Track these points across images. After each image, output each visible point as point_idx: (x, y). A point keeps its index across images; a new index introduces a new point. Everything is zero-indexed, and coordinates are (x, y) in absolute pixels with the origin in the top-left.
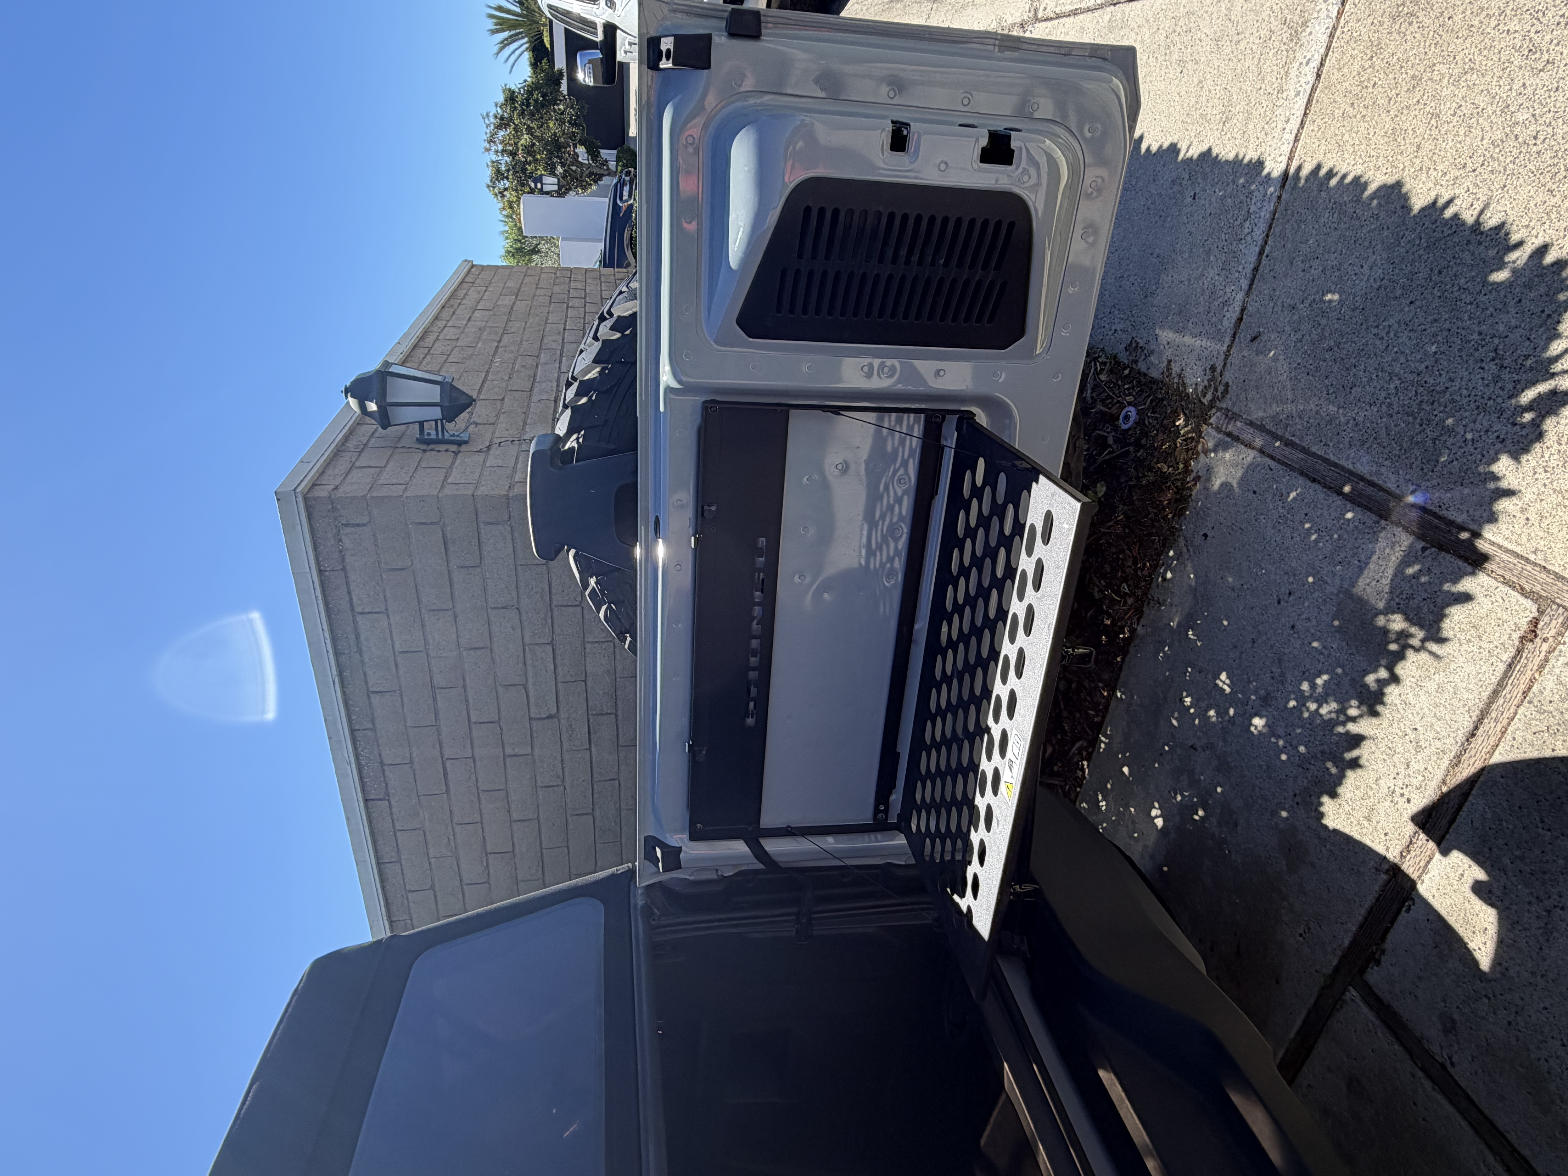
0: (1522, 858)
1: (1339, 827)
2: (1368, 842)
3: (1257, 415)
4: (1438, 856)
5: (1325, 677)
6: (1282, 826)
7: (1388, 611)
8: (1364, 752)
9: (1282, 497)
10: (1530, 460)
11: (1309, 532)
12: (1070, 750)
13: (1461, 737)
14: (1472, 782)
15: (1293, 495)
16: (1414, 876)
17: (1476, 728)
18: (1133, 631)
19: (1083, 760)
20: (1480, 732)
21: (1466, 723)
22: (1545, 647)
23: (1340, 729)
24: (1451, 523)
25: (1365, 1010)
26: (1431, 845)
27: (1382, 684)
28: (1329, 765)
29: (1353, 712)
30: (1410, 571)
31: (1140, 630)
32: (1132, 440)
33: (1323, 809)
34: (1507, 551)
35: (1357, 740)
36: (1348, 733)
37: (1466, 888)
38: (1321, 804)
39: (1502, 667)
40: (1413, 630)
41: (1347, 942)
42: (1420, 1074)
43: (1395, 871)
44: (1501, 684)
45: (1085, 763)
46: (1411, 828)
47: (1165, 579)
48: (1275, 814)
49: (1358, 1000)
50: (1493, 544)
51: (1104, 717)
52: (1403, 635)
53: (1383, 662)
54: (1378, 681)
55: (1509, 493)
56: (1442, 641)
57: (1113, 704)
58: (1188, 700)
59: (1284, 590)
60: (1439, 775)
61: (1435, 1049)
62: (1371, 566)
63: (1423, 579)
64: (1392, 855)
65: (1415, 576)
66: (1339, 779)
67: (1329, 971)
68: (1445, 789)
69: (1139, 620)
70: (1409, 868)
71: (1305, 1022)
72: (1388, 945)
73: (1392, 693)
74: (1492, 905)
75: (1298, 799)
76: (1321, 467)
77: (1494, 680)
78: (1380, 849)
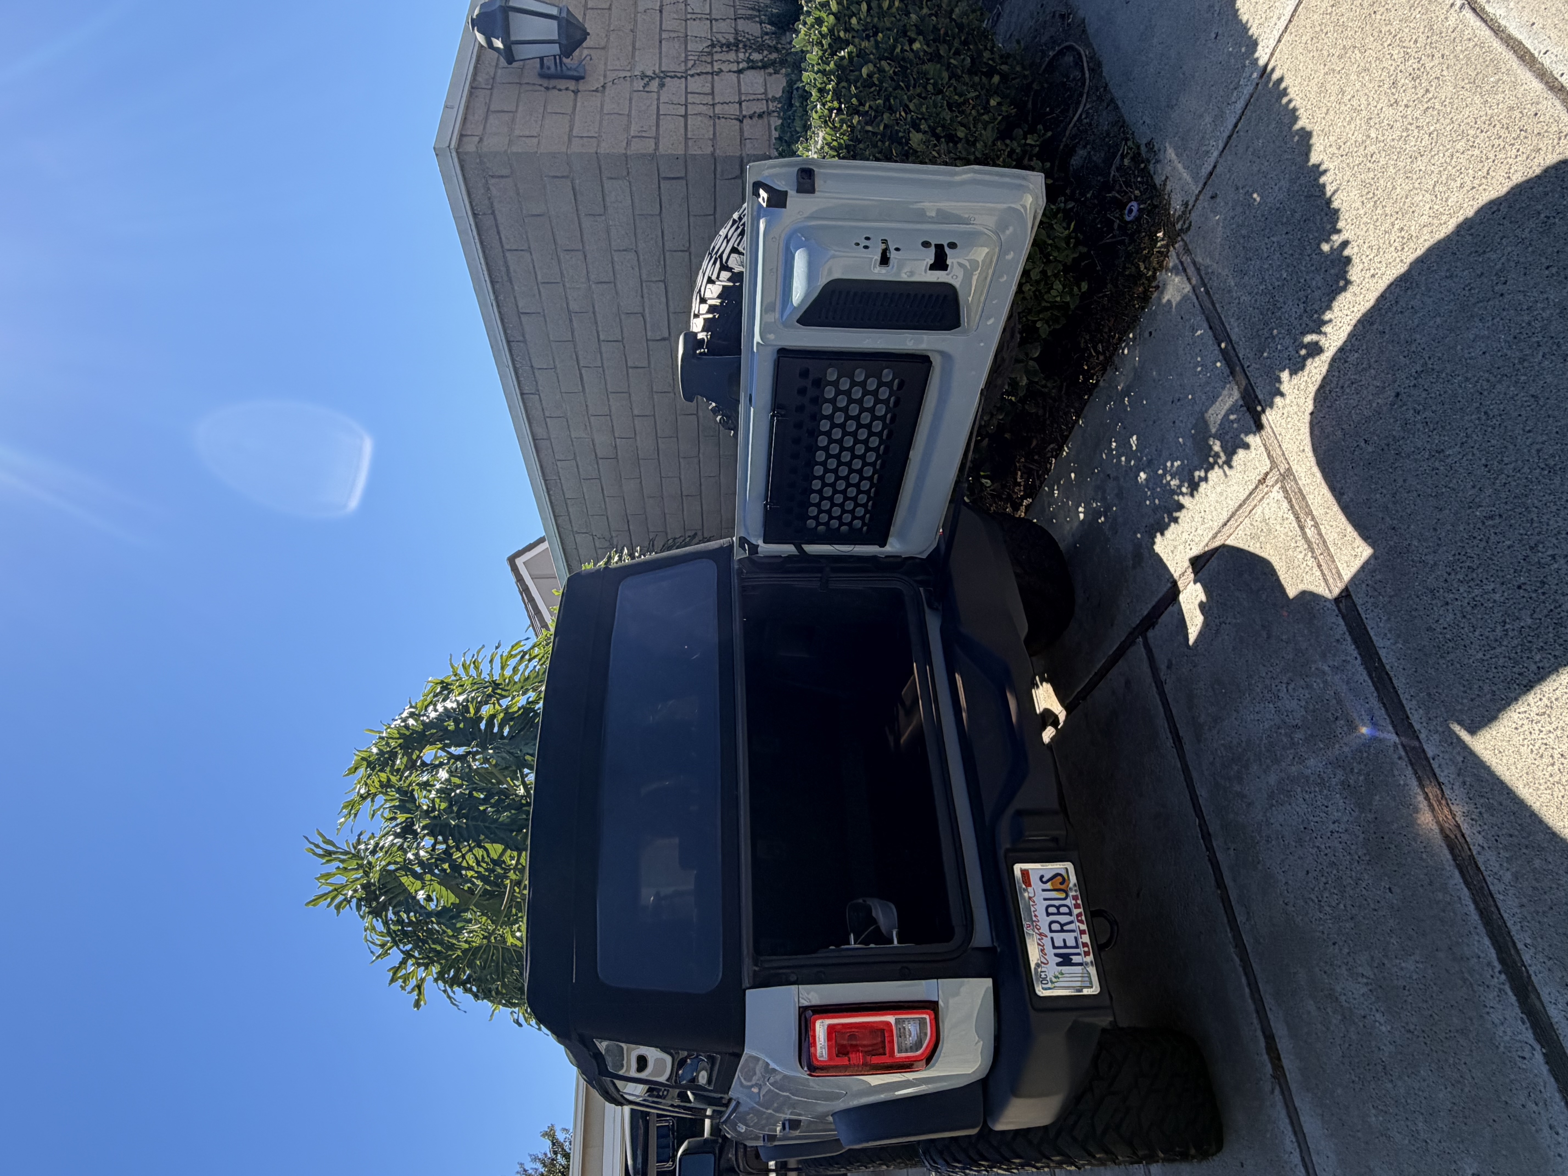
0: (1220, 595)
1: (1159, 552)
2: (1169, 565)
3: (1199, 259)
4: (1192, 583)
5: (1179, 463)
6: (1136, 541)
7: (1215, 437)
8: (1182, 515)
9: (1194, 330)
10: (1296, 379)
11: (1197, 364)
12: (1046, 448)
13: (1220, 524)
14: (1216, 549)
15: (1199, 332)
16: (1181, 589)
17: (1228, 521)
18: (1098, 381)
19: (1052, 457)
20: (1229, 524)
21: (1225, 516)
22: (1265, 490)
23: (1176, 497)
24: (1256, 397)
25: (1143, 649)
26: (1192, 576)
27: (1201, 479)
28: (1166, 516)
29: (1184, 490)
30: (1232, 417)
31: (1101, 383)
32: (1129, 232)
33: (1156, 540)
34: (1271, 427)
35: (1181, 507)
36: (1178, 501)
37: (1197, 602)
38: (1155, 537)
39: (1247, 493)
40: (1222, 454)
41: (1146, 613)
42: (1153, 684)
43: (1175, 583)
44: (1244, 502)
45: (1054, 460)
46: (1187, 564)
47: (1123, 352)
48: (1135, 533)
49: (1141, 643)
50: (1267, 419)
51: (1070, 433)
52: (1217, 455)
53: (1205, 466)
54: (1199, 476)
55: (1282, 395)
56: (1230, 467)
57: (1076, 427)
58: (1114, 444)
59: (1177, 396)
60: (1206, 540)
61: (1162, 674)
62: (1217, 403)
63: (1235, 425)
64: (1176, 576)
65: (1232, 421)
66: (1167, 526)
67: (1134, 626)
68: (1206, 549)
69: (1103, 374)
70: (1181, 584)
71: (1118, 648)
72: (1160, 620)
73: (1203, 485)
74: (1203, 614)
75: (1147, 529)
76: (1217, 322)
77: (1242, 499)
78: (1172, 570)
